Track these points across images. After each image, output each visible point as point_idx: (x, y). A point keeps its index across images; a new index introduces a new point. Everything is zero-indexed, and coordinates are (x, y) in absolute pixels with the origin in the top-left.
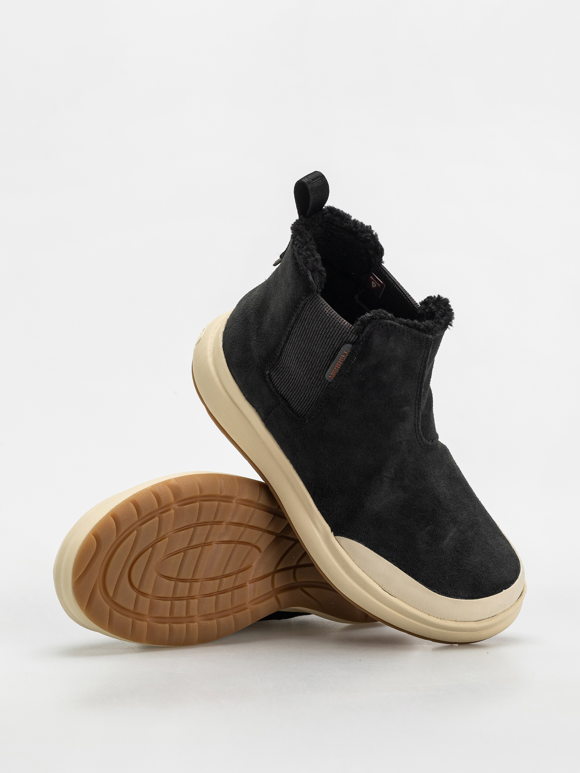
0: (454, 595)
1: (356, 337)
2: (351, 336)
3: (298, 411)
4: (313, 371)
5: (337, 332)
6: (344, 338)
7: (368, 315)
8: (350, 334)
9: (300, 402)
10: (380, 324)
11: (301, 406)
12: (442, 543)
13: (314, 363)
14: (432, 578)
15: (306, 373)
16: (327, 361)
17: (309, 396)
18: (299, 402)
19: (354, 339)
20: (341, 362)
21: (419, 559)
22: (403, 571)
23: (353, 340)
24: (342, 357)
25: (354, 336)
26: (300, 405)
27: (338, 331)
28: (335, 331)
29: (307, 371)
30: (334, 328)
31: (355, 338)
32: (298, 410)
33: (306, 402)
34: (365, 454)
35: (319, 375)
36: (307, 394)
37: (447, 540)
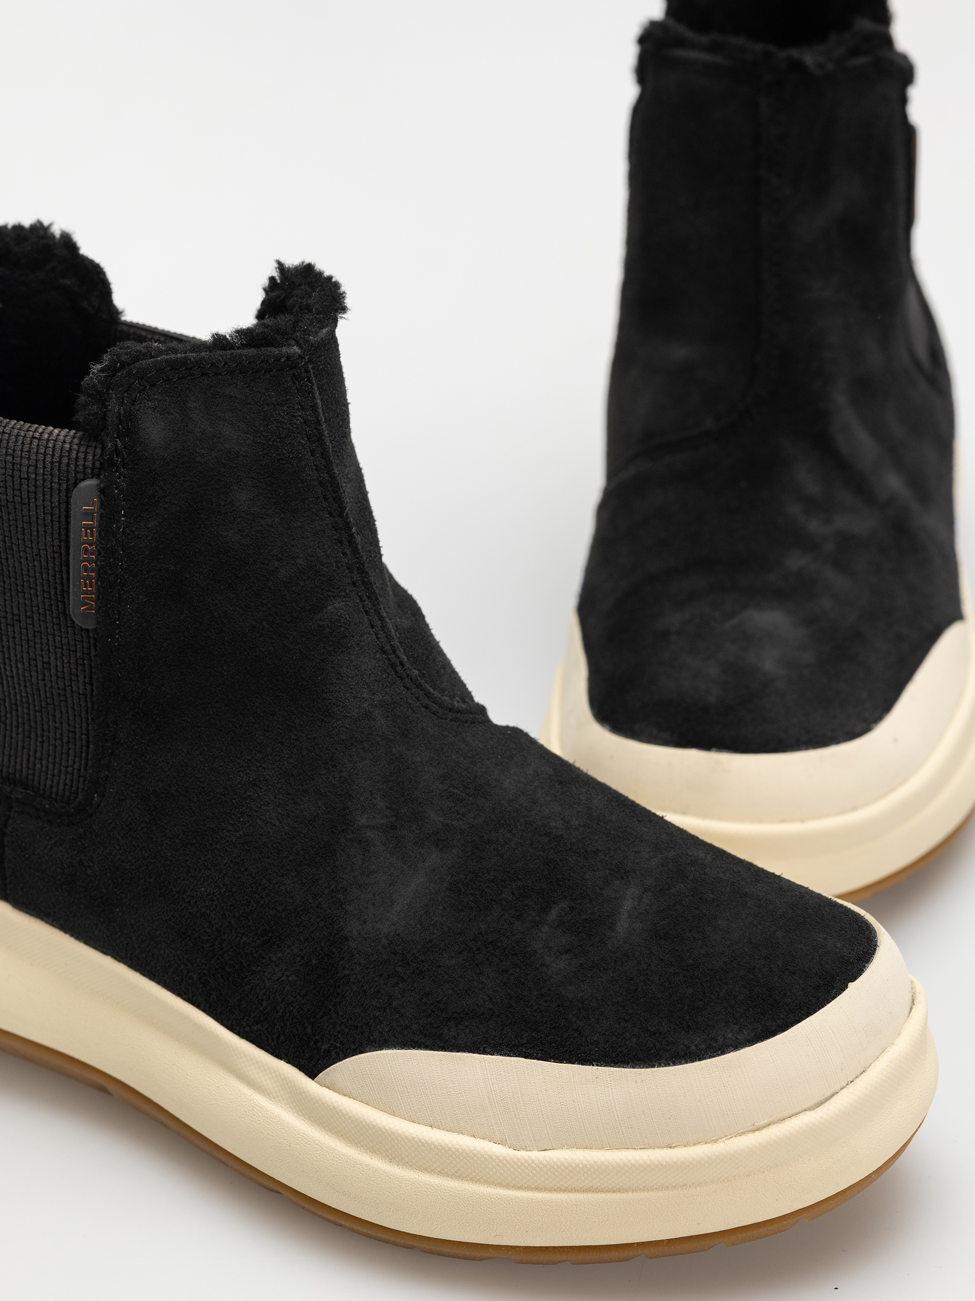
0: (709, 1047)
1: (99, 451)
2: (81, 455)
3: (64, 790)
4: (42, 638)
5: (40, 465)
6: (68, 471)
7: (96, 368)
8: (78, 452)
9: (57, 760)
10: (142, 378)
11: (63, 769)
12: (613, 934)
13: (33, 612)
14: (627, 1034)
15: (30, 659)
16: (58, 576)
17: (69, 725)
18: (54, 763)
19: (94, 461)
20: (91, 545)
21: (565, 1004)
22: (539, 1059)
23: (93, 464)
24: (87, 527)
25: (91, 451)
26: (60, 771)
27: (44, 461)
28: (36, 467)
29: (28, 652)
30: (29, 459)
31: (94, 455)
32: (61, 786)
33: (69, 749)
34: (285, 796)
35: (61, 637)
36: (62, 723)
37: (623, 925)
